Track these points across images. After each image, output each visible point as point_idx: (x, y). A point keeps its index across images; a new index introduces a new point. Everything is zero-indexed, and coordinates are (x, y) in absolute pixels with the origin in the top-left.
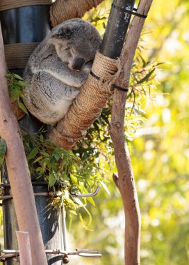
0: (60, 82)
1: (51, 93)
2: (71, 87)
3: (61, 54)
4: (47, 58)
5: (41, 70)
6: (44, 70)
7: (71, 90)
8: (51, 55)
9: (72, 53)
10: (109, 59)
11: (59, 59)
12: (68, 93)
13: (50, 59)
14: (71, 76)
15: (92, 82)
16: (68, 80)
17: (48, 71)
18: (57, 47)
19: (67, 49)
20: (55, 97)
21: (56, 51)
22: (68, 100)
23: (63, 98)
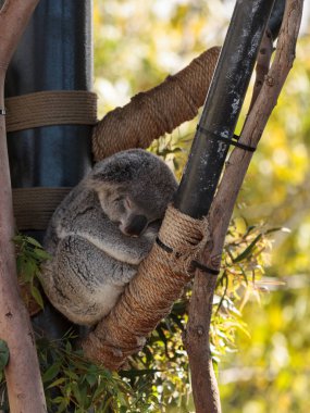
0: (104, 255)
1: (88, 273)
2: (122, 263)
3: (109, 208)
4: (84, 213)
5: (73, 233)
6: (79, 233)
7: (121, 269)
8: (92, 208)
10: (188, 218)
11: (105, 216)
12: (117, 274)
13: (89, 214)
14: (123, 246)
15: (159, 256)
16: (118, 252)
17: (85, 235)
18: (102, 196)
19: (117, 199)
20: (95, 279)
21: (99, 201)
22: (116, 286)
23: (109, 281)
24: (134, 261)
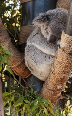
0: (41, 52)
1: (36, 60)
4: (36, 35)
5: (31, 44)
7: (49, 58)
8: (38, 33)
9: (48, 31)
11: (43, 36)
13: (37, 36)
14: (48, 48)
16: (47, 50)
17: (34, 44)
18: (42, 28)
19: (46, 29)
20: (38, 62)
21: (41, 30)
22: (48, 65)
23: (44, 63)
24: (53, 54)
